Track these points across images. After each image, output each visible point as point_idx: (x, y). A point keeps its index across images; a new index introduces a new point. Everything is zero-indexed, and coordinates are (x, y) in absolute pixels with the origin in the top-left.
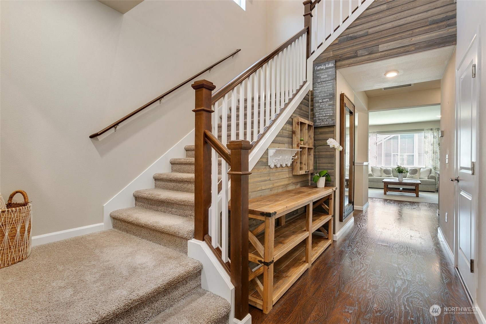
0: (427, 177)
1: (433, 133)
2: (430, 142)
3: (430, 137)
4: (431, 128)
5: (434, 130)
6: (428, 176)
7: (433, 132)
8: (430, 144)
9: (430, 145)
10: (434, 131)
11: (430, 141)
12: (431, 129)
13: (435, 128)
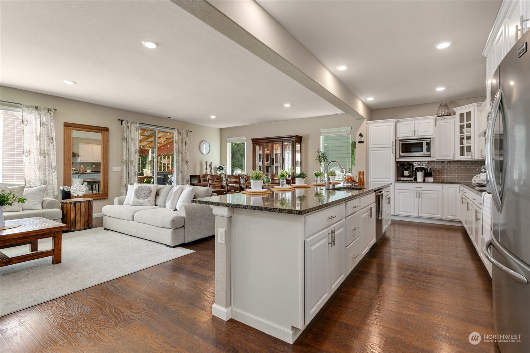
0: (41, 204)
1: (40, 117)
2: (34, 132)
3: (34, 122)
4: (37, 105)
5: (42, 110)
6: (42, 202)
7: (40, 114)
8: (35, 136)
9: (35, 139)
10: (43, 113)
11: (34, 130)
12: (37, 108)
13: (43, 107)
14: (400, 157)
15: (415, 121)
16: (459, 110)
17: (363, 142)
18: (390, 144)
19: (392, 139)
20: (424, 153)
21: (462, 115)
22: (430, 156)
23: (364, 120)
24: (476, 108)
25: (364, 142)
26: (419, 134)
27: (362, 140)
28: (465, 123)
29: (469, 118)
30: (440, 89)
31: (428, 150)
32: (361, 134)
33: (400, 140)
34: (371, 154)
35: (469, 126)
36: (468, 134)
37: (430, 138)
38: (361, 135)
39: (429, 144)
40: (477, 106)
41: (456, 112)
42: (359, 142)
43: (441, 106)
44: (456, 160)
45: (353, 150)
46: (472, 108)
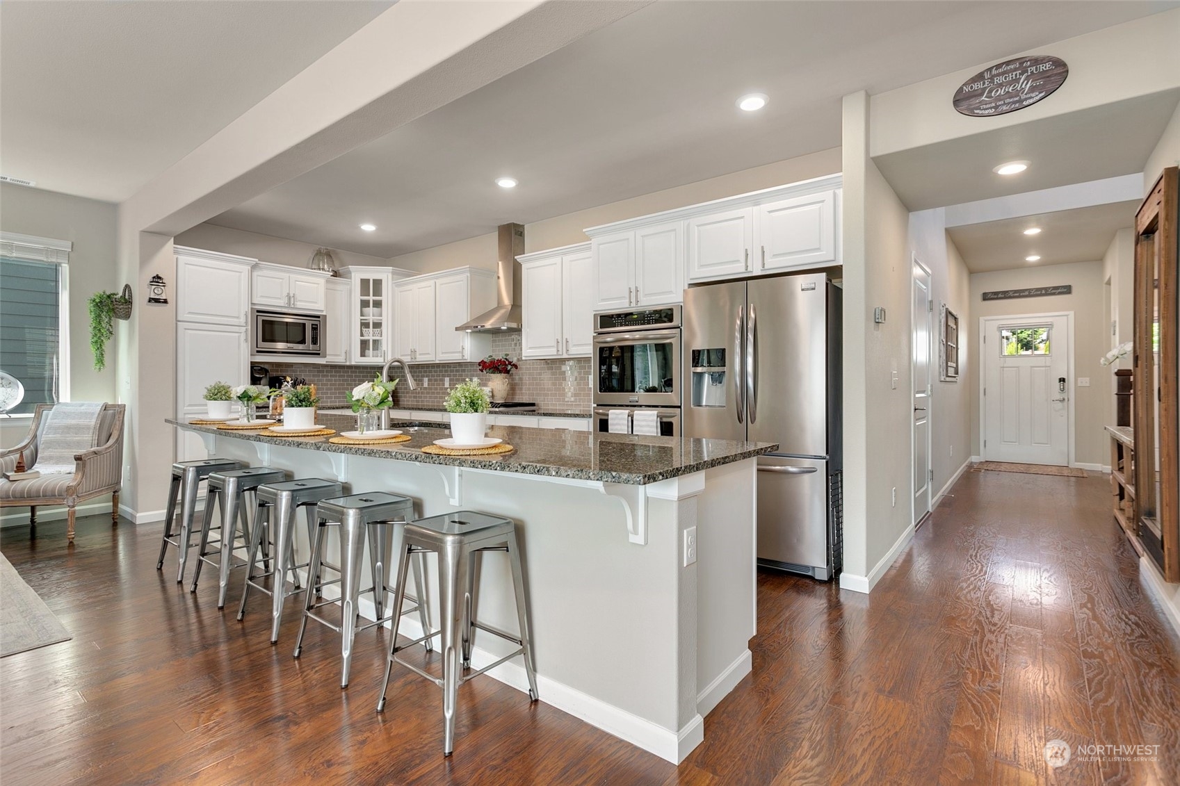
14: (258, 352)
15: (292, 275)
16: (359, 273)
17: (163, 301)
18: (238, 317)
19: (245, 308)
20: (308, 347)
21: (365, 283)
22: (319, 354)
23: (169, 240)
24: (390, 275)
25: (168, 301)
26: (299, 305)
27: (163, 297)
28: (371, 298)
29: (378, 292)
30: (368, 228)
31: (315, 341)
32: (158, 277)
33: (258, 311)
34: (187, 338)
35: (378, 304)
36: (377, 319)
37: (319, 317)
38: (157, 279)
39: (317, 328)
40: (393, 273)
41: (353, 274)
42: (150, 300)
43: (319, 254)
44: (353, 363)
45: (98, 318)
46: (383, 273)
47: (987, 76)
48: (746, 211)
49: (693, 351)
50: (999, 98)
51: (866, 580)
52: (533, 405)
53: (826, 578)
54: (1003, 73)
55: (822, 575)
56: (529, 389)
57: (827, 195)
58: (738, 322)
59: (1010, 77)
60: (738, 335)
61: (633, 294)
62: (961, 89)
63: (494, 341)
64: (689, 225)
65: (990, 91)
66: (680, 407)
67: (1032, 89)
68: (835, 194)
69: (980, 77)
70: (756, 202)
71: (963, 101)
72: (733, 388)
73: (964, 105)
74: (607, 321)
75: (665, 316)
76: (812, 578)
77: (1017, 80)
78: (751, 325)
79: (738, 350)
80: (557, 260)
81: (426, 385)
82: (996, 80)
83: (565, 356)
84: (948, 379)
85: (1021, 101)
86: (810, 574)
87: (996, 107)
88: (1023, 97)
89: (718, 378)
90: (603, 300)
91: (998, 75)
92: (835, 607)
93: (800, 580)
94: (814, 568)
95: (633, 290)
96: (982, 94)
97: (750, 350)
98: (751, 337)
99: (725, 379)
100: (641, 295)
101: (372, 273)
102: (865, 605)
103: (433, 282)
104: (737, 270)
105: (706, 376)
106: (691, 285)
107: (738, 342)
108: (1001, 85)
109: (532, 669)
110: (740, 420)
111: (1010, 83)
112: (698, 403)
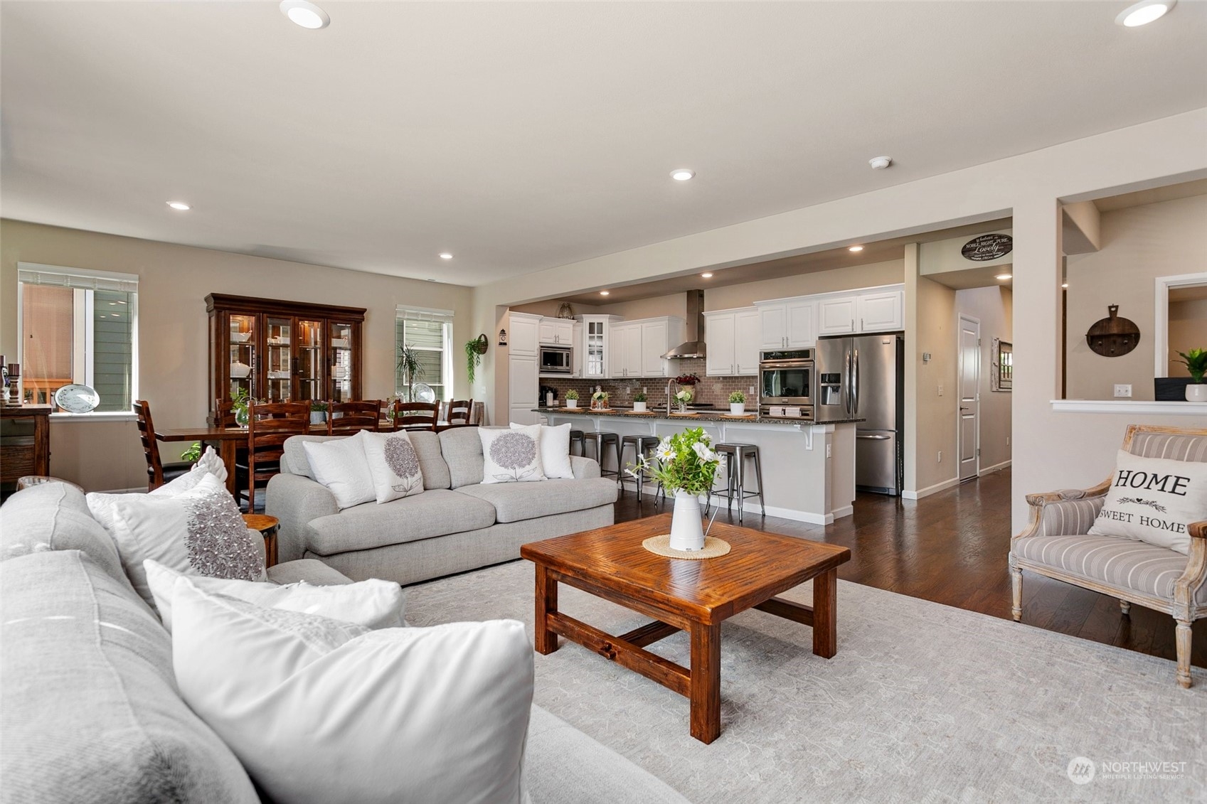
14: (542, 371)
15: (556, 324)
16: (588, 318)
17: (505, 344)
18: (533, 351)
19: (537, 346)
20: (564, 367)
21: (591, 325)
22: (570, 372)
23: (507, 310)
24: (608, 320)
25: (507, 344)
26: (561, 342)
27: (505, 342)
28: (596, 335)
29: (600, 330)
30: (605, 294)
31: (567, 365)
32: (503, 331)
33: (542, 347)
34: (513, 363)
35: (600, 339)
36: (599, 349)
37: (569, 349)
39: (569, 355)
40: (609, 319)
41: (584, 319)
42: (501, 344)
43: (563, 307)
44: (584, 378)
45: (471, 354)
46: (603, 319)
47: (978, 241)
48: (853, 298)
49: (822, 375)
50: (983, 253)
51: (916, 493)
52: (712, 405)
53: (895, 494)
54: (985, 241)
55: (893, 492)
56: (707, 395)
57: (898, 293)
58: (848, 358)
59: (989, 243)
60: (848, 364)
61: (785, 341)
62: (965, 246)
63: (681, 364)
64: (819, 304)
65: (979, 249)
66: (813, 405)
67: (998, 250)
68: (901, 293)
69: (974, 241)
70: (858, 294)
71: (966, 252)
72: (845, 395)
73: (967, 254)
74: (767, 355)
75: (804, 354)
76: (888, 495)
77: (992, 245)
78: (855, 359)
79: (848, 373)
80: (731, 316)
81: (645, 392)
82: (982, 244)
83: (737, 375)
84: (1001, 390)
85: (993, 255)
86: (887, 493)
87: (982, 257)
88: (994, 253)
89: (835, 390)
90: (766, 344)
91: (983, 241)
92: (900, 509)
93: (883, 496)
94: (889, 489)
95: (785, 339)
96: (975, 250)
97: (854, 373)
98: (855, 366)
99: (840, 390)
100: (789, 341)
101: (595, 319)
102: (915, 505)
103: (640, 325)
104: (847, 330)
105: (829, 388)
106: (821, 338)
107: (848, 368)
108: (984, 247)
109: (763, 504)
110: (849, 412)
111: (988, 246)
112: (824, 403)
